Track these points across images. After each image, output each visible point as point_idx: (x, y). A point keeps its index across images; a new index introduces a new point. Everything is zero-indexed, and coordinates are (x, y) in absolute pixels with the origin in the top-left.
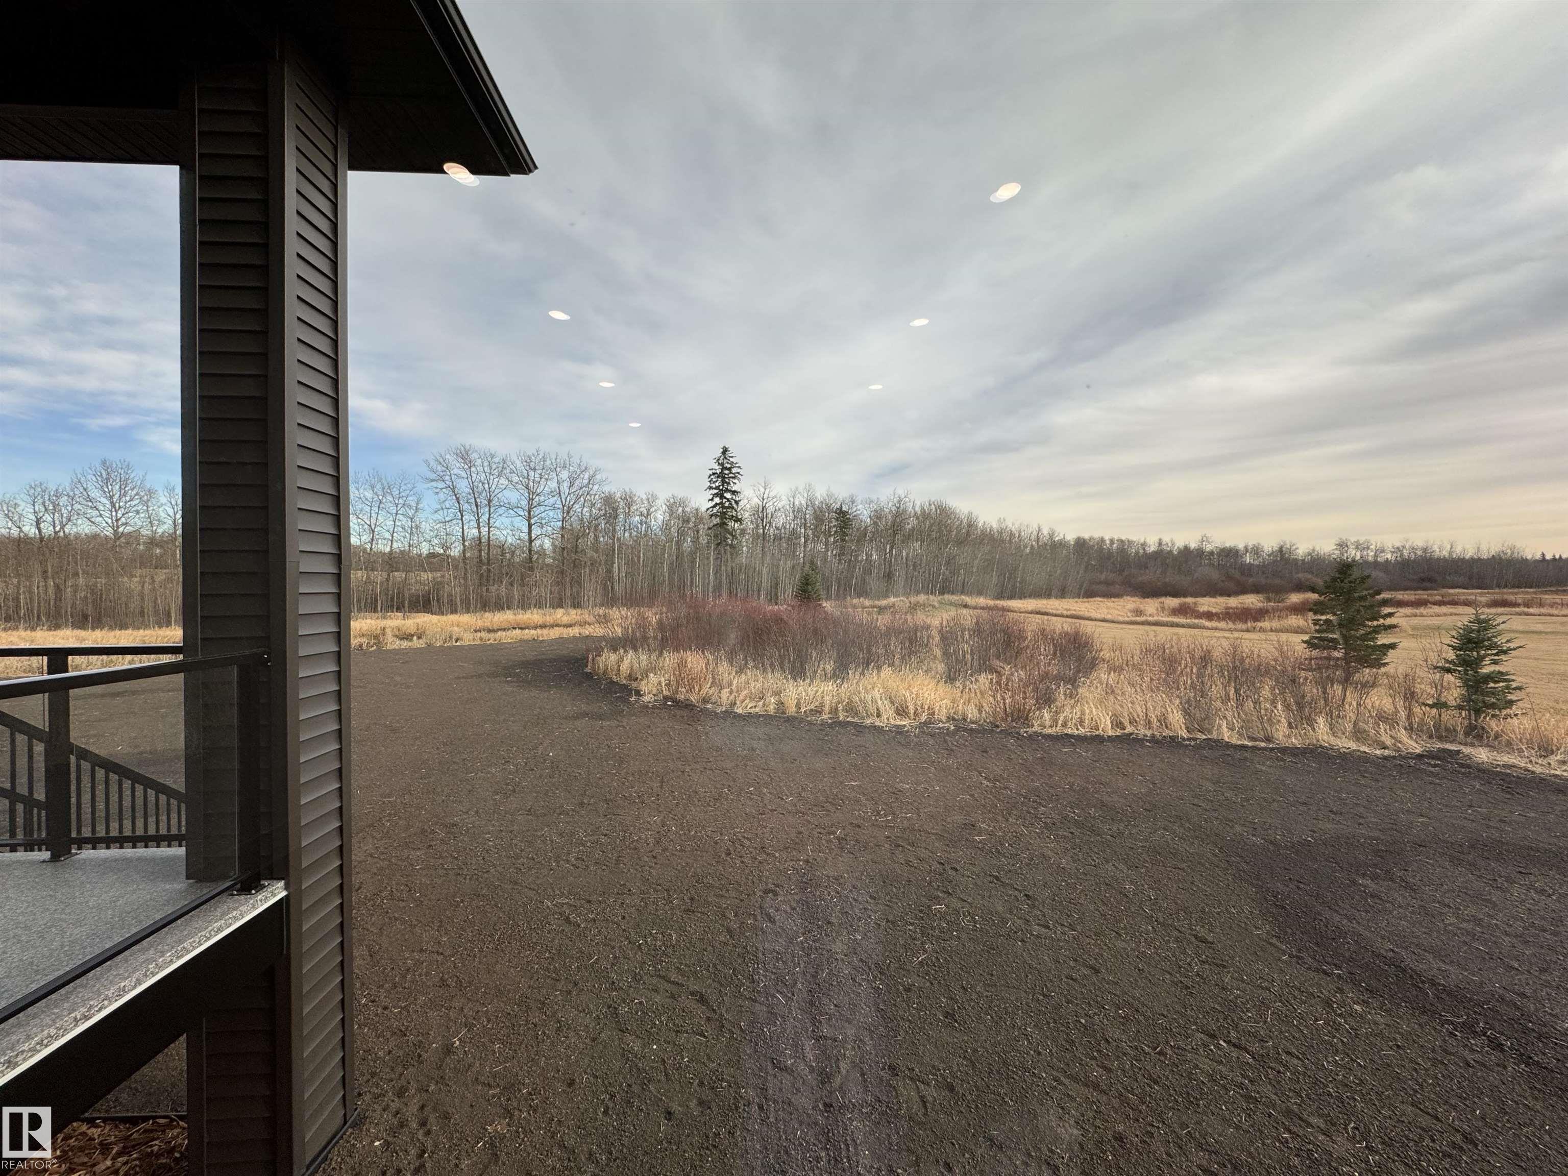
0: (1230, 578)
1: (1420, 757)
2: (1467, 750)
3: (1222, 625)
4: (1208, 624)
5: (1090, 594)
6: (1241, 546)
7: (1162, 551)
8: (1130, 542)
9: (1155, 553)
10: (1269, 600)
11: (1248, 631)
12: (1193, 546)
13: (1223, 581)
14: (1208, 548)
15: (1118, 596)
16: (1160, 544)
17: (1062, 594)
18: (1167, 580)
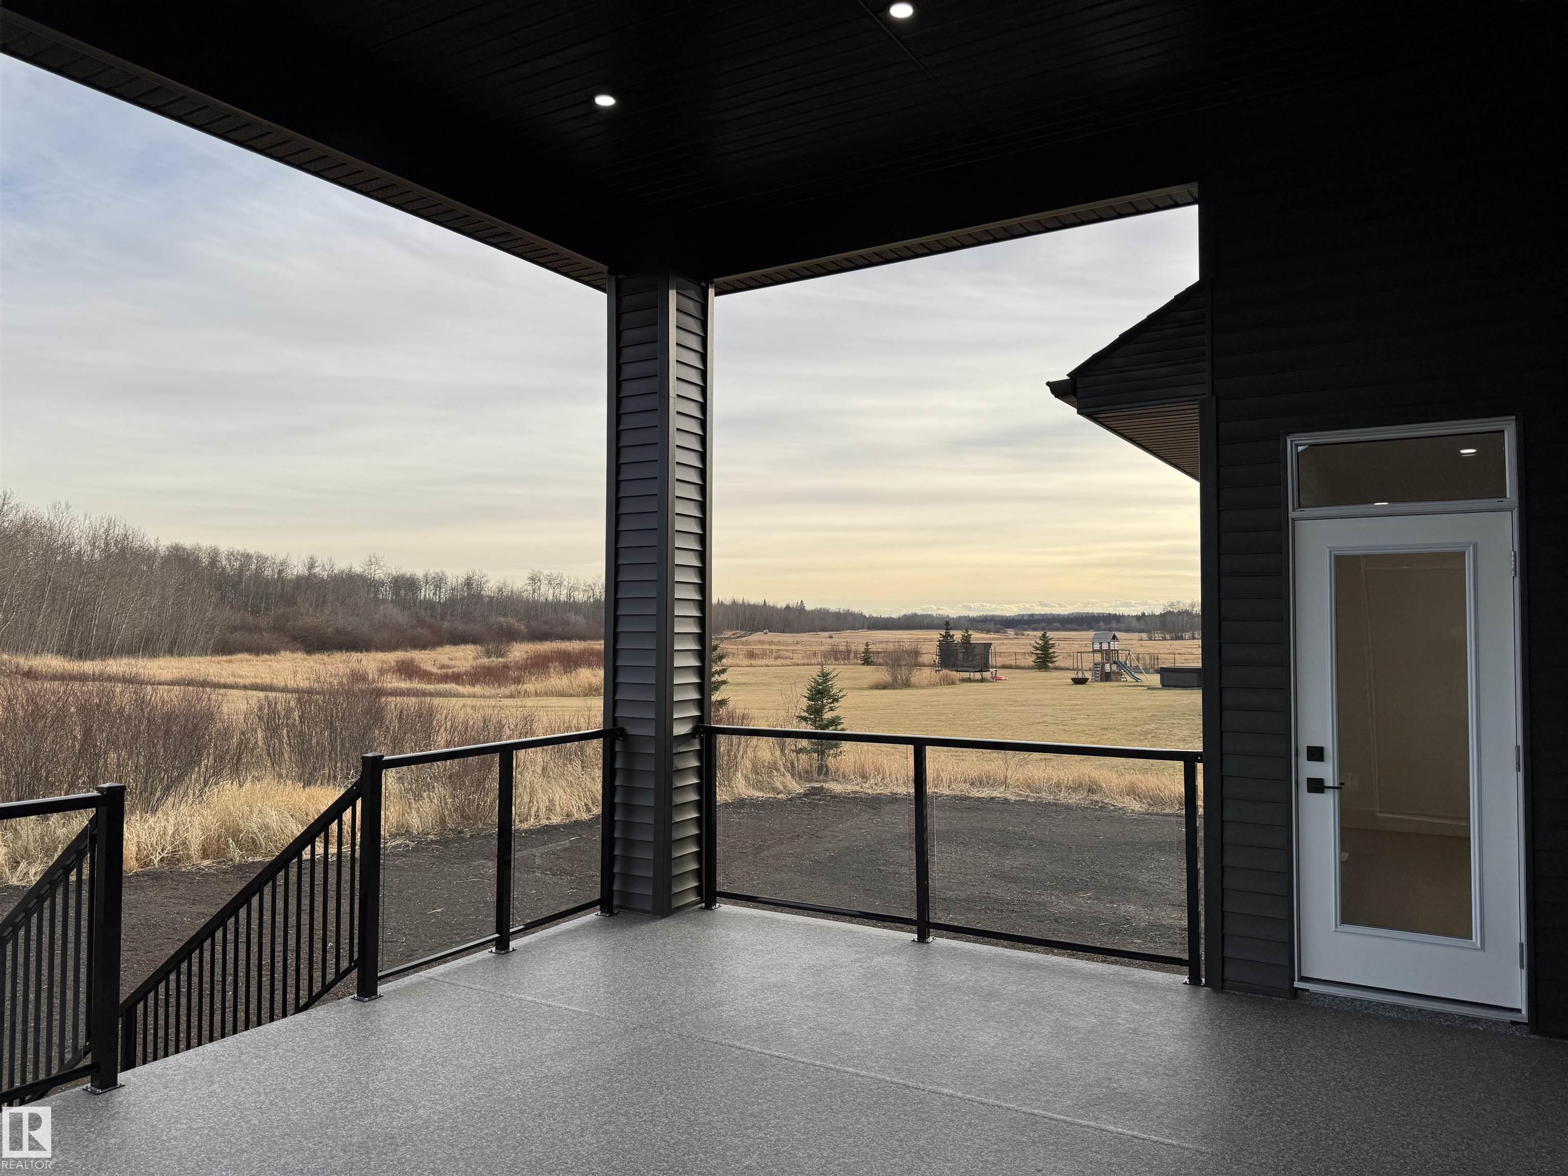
0: (421, 622)
1: (806, 795)
2: (826, 786)
3: (478, 689)
4: (461, 689)
5: (225, 648)
6: (420, 574)
7: (315, 575)
8: (261, 560)
9: (299, 578)
10: (488, 654)
11: (511, 696)
12: (358, 569)
13: (412, 626)
14: (379, 574)
15: (270, 650)
16: (312, 566)
17: (174, 649)
18: (340, 623)
